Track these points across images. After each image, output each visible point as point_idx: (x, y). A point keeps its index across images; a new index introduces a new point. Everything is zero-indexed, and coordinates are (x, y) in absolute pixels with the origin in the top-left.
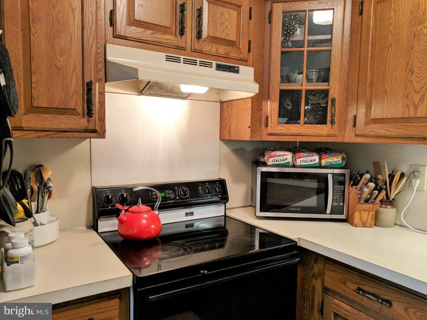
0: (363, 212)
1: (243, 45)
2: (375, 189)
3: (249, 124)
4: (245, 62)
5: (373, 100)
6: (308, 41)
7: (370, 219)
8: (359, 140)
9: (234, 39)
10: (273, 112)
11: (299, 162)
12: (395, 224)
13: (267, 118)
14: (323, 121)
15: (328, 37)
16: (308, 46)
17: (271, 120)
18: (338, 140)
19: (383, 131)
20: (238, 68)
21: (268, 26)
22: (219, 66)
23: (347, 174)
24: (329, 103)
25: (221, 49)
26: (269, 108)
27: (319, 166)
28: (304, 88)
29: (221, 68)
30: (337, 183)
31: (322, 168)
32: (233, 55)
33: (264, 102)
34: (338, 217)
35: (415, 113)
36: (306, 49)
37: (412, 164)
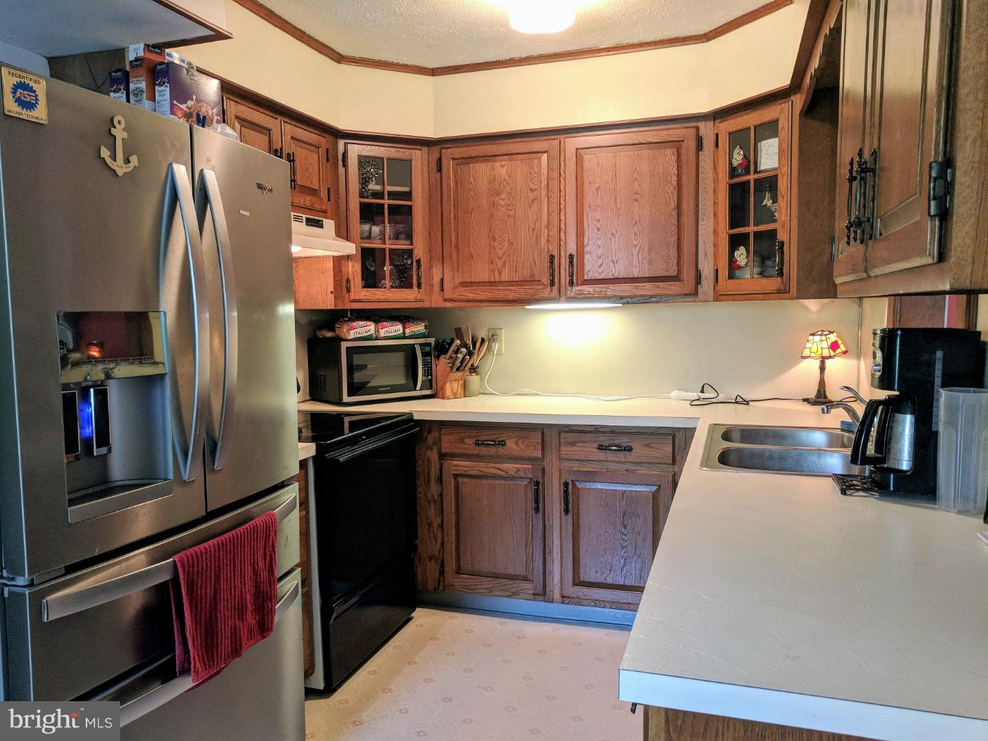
0: (454, 382)
1: (324, 194)
2: (465, 355)
3: (332, 289)
4: (324, 212)
5: (460, 264)
6: (388, 192)
7: (460, 389)
8: (448, 305)
9: (317, 188)
10: (355, 274)
11: (383, 333)
12: (480, 394)
13: (348, 281)
14: (409, 286)
15: (406, 189)
16: (388, 199)
17: (354, 283)
18: (426, 305)
19: (472, 295)
20: (322, 221)
21: (341, 170)
22: (308, 220)
23: (433, 343)
24: (415, 264)
25: (307, 200)
26: (350, 269)
27: (404, 337)
28: (388, 246)
29: (310, 222)
30: (424, 354)
31: (407, 338)
32: (317, 206)
33: (343, 262)
34: (428, 392)
35: (500, 278)
36: (386, 202)
37: (490, 327)
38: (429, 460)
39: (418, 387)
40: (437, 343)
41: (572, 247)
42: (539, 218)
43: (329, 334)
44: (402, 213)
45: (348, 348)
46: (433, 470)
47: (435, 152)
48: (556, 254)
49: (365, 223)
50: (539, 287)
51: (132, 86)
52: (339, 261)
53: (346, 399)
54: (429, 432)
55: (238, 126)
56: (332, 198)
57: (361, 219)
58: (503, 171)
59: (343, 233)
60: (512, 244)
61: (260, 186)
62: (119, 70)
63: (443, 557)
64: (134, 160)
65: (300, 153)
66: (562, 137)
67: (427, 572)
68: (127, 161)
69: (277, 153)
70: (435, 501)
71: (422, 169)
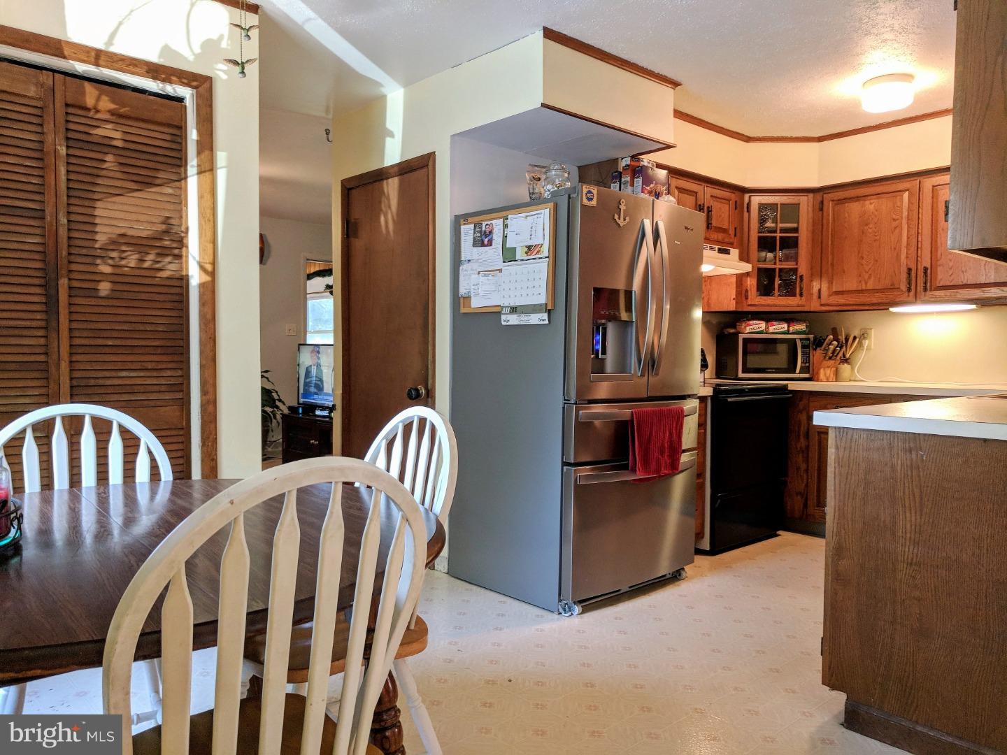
0: (826, 369)
1: (732, 232)
2: (837, 347)
3: (735, 297)
4: (732, 245)
5: (835, 277)
6: (780, 228)
7: (832, 375)
8: (824, 308)
9: (726, 227)
10: (752, 286)
11: (771, 329)
12: (850, 380)
13: (747, 291)
14: (793, 294)
15: (795, 225)
16: (780, 233)
17: (751, 292)
18: (806, 309)
19: (843, 301)
20: (730, 250)
21: (746, 214)
22: (719, 250)
23: (812, 339)
24: (798, 279)
25: (720, 236)
26: (749, 283)
27: (788, 332)
28: (778, 266)
29: (720, 251)
30: (803, 347)
31: (791, 334)
32: (726, 240)
33: (744, 278)
34: (806, 376)
35: (866, 287)
36: (778, 235)
37: (863, 327)
38: (800, 421)
39: (798, 370)
40: (815, 339)
41: (926, 262)
42: (900, 240)
43: (732, 331)
44: (790, 243)
45: (744, 339)
46: (802, 428)
47: (819, 196)
48: (913, 267)
49: (762, 251)
50: (899, 293)
51: (623, 180)
52: (740, 278)
53: (741, 375)
54: (801, 401)
55: (676, 192)
56: (738, 235)
57: (758, 248)
58: (872, 207)
59: (744, 257)
60: (877, 261)
61: (686, 228)
62: (617, 172)
63: (807, 495)
64: (627, 218)
65: (716, 206)
66: (921, 178)
67: (794, 504)
68: (625, 220)
69: (700, 208)
70: (803, 452)
71: (808, 209)
